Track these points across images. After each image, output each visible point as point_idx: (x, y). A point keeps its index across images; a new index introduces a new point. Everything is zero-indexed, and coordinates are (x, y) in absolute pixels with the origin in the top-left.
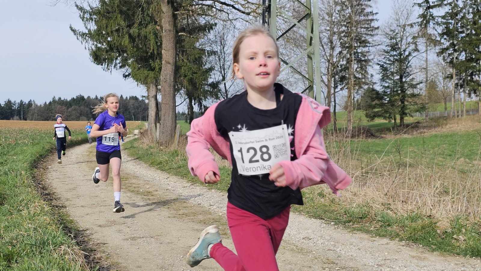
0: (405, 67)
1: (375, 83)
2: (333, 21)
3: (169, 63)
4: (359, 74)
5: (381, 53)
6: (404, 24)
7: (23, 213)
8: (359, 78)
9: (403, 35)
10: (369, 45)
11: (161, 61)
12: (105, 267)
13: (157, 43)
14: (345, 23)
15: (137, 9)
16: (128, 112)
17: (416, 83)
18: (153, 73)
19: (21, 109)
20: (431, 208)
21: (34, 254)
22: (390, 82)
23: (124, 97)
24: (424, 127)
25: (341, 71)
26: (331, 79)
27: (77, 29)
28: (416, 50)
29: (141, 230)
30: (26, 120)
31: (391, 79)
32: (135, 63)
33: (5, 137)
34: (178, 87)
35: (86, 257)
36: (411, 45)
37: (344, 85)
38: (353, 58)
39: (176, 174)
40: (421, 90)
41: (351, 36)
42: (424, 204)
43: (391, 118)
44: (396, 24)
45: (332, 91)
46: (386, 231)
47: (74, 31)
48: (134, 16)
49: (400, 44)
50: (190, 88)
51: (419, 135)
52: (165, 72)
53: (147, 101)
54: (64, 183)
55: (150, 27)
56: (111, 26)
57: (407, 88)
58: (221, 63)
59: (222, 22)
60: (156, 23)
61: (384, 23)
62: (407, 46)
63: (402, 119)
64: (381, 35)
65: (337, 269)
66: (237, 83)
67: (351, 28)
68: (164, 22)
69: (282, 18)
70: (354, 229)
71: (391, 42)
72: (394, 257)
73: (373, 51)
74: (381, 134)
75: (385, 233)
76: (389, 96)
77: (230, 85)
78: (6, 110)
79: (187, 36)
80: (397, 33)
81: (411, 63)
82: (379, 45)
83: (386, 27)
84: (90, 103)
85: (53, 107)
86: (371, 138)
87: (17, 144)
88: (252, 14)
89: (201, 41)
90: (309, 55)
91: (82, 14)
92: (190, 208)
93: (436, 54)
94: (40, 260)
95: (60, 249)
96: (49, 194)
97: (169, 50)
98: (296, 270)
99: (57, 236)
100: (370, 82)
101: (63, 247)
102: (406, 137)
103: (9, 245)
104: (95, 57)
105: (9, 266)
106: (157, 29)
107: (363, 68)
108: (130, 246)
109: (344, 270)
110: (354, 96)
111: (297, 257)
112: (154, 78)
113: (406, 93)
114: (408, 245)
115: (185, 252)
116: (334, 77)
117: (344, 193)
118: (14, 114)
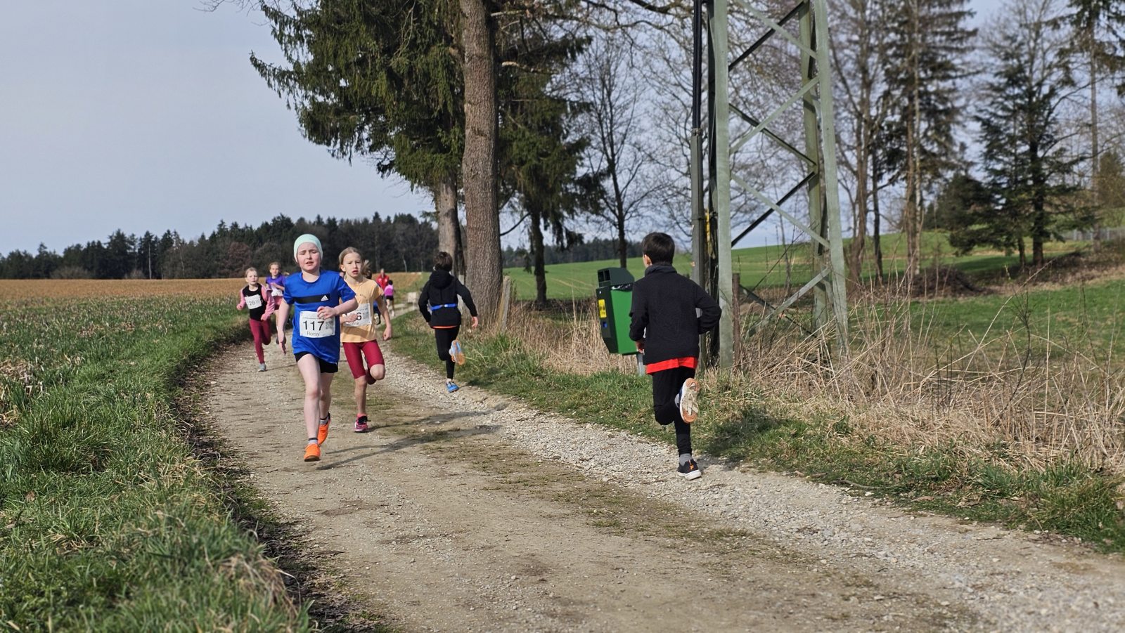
0: (1042, 124)
1: (972, 164)
2: (868, 19)
3: (481, 133)
4: (932, 144)
5: (984, 92)
6: (1036, 19)
7: (146, 486)
8: (934, 155)
9: (1034, 48)
10: (953, 74)
11: (463, 131)
12: (337, 605)
13: (452, 88)
14: (896, 25)
15: (404, 9)
16: (392, 252)
17: (1070, 159)
18: (444, 156)
19: (146, 253)
20: (1105, 451)
21: (167, 576)
22: (1006, 159)
23: (383, 218)
24: (1091, 265)
25: (889, 138)
26: (866, 158)
27: (267, 63)
28: (1068, 81)
29: (422, 520)
30: (159, 278)
31: (1008, 154)
32: (403, 138)
33: (111, 318)
34: (507, 190)
35: (290, 584)
36: (1055, 69)
37: (897, 171)
38: (917, 107)
39: (503, 391)
40: (1082, 175)
41: (910, 54)
42: (1088, 443)
43: (1012, 244)
44: (1017, 21)
45: (870, 187)
46: (995, 507)
47: (260, 67)
48: (397, 27)
49: (1028, 70)
50: (533, 190)
51: (1079, 284)
52: (473, 156)
53: (435, 225)
54: (245, 417)
55: (435, 50)
56: (346, 53)
57: (1047, 173)
58: (605, 130)
59: (603, 34)
60: (449, 41)
61: (989, 21)
62: (1045, 74)
63: (1037, 247)
64: (983, 49)
65: (876, 598)
66: (642, 176)
67: (910, 34)
68: (467, 37)
69: (742, 17)
70: (920, 506)
71: (1006, 66)
72: (1014, 568)
73: (964, 87)
74: (988, 284)
75: (994, 513)
76: (1006, 193)
77: (627, 180)
78: (114, 257)
79: (521, 70)
80: (1021, 44)
81: (1055, 112)
82: (978, 72)
83: (995, 29)
85: (220, 245)
86: (966, 295)
87: (137, 333)
88: (673, 11)
89: (557, 78)
90: (808, 100)
91: (278, 28)
92: (534, 468)
93: (1115, 90)
94: (181, 590)
95: (227, 564)
96: (210, 444)
97: (479, 104)
98: (779, 603)
99: (219, 535)
100: (959, 161)
101: (234, 561)
102: (1047, 288)
103: (111, 559)
104: (312, 126)
105: (111, 607)
106: (450, 54)
107: (942, 131)
108: (395, 557)
109: (894, 600)
110: (921, 195)
111: (784, 572)
112: (447, 168)
113: (1047, 185)
114: (1046, 539)
115: (521, 567)
116: (873, 152)
117: (896, 423)
118: (133, 264)
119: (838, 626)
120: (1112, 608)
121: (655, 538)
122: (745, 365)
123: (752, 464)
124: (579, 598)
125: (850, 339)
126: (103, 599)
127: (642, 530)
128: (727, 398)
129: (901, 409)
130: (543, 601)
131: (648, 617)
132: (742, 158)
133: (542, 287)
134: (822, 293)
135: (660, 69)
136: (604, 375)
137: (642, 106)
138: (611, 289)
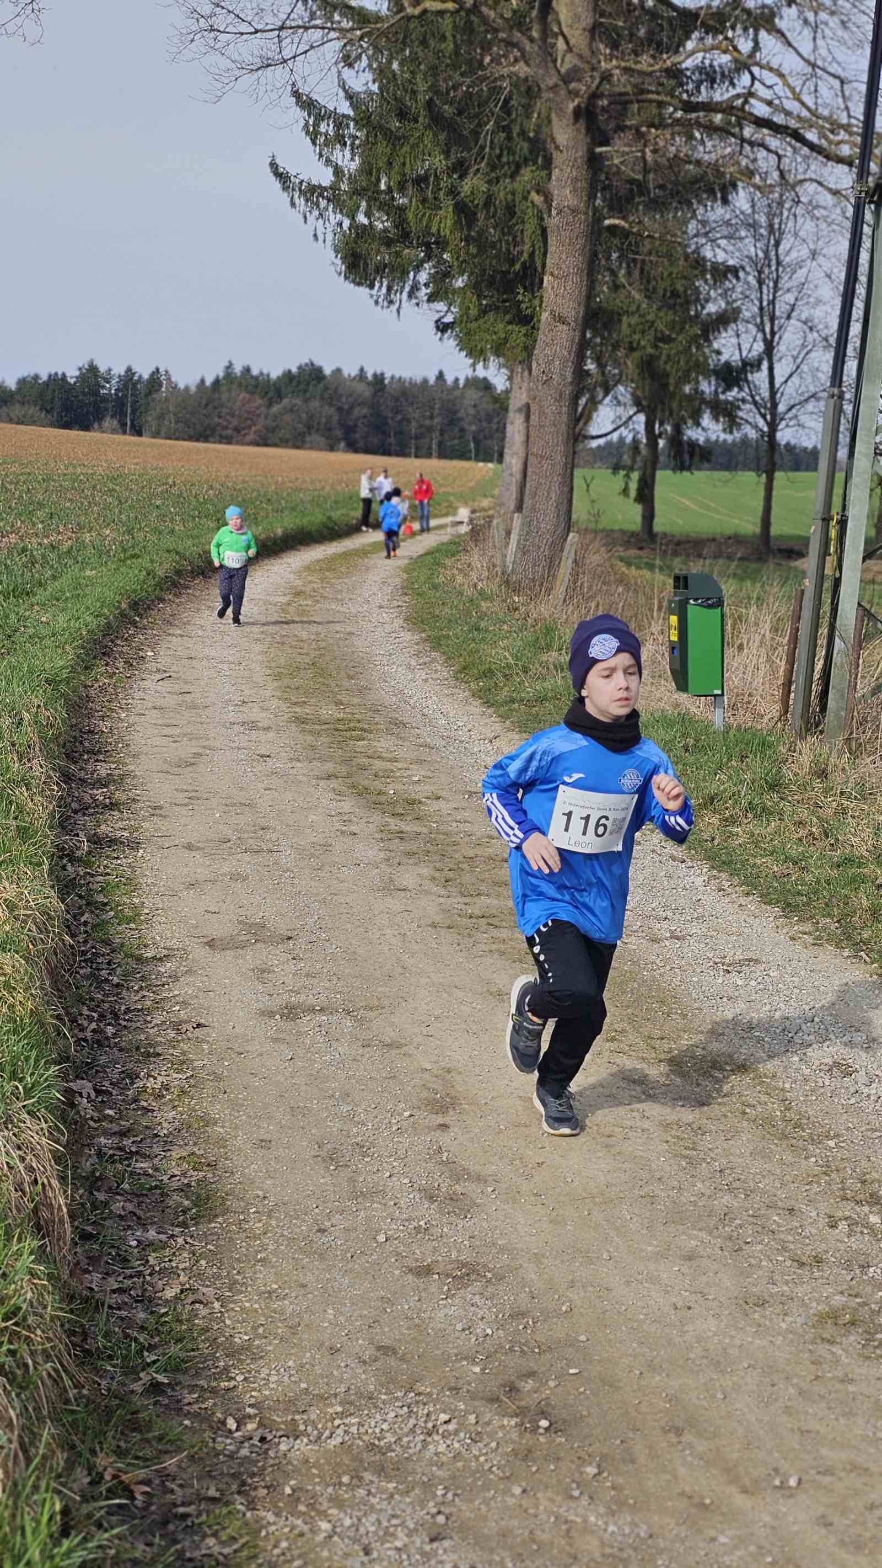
3: (562, 320)
19: (125, 396)
27: (293, 172)
30: (139, 434)
32: (470, 292)
47: (282, 177)
52: (548, 350)
54: (169, 731)
58: (765, 297)
68: (558, 180)
77: (787, 371)
78: (82, 397)
79: (630, 232)
84: (340, 391)
85: (224, 397)
91: (311, 122)
97: (565, 277)
98: (738, 1220)
104: (350, 260)
111: (769, 1156)
112: (526, 348)
115: (425, 1094)
118: (106, 410)
119: (800, 1277)
122: (857, 740)
123: (808, 928)
124: (478, 1168)
130: (430, 1165)
131: (555, 1220)
133: (649, 515)
138: (687, 603)
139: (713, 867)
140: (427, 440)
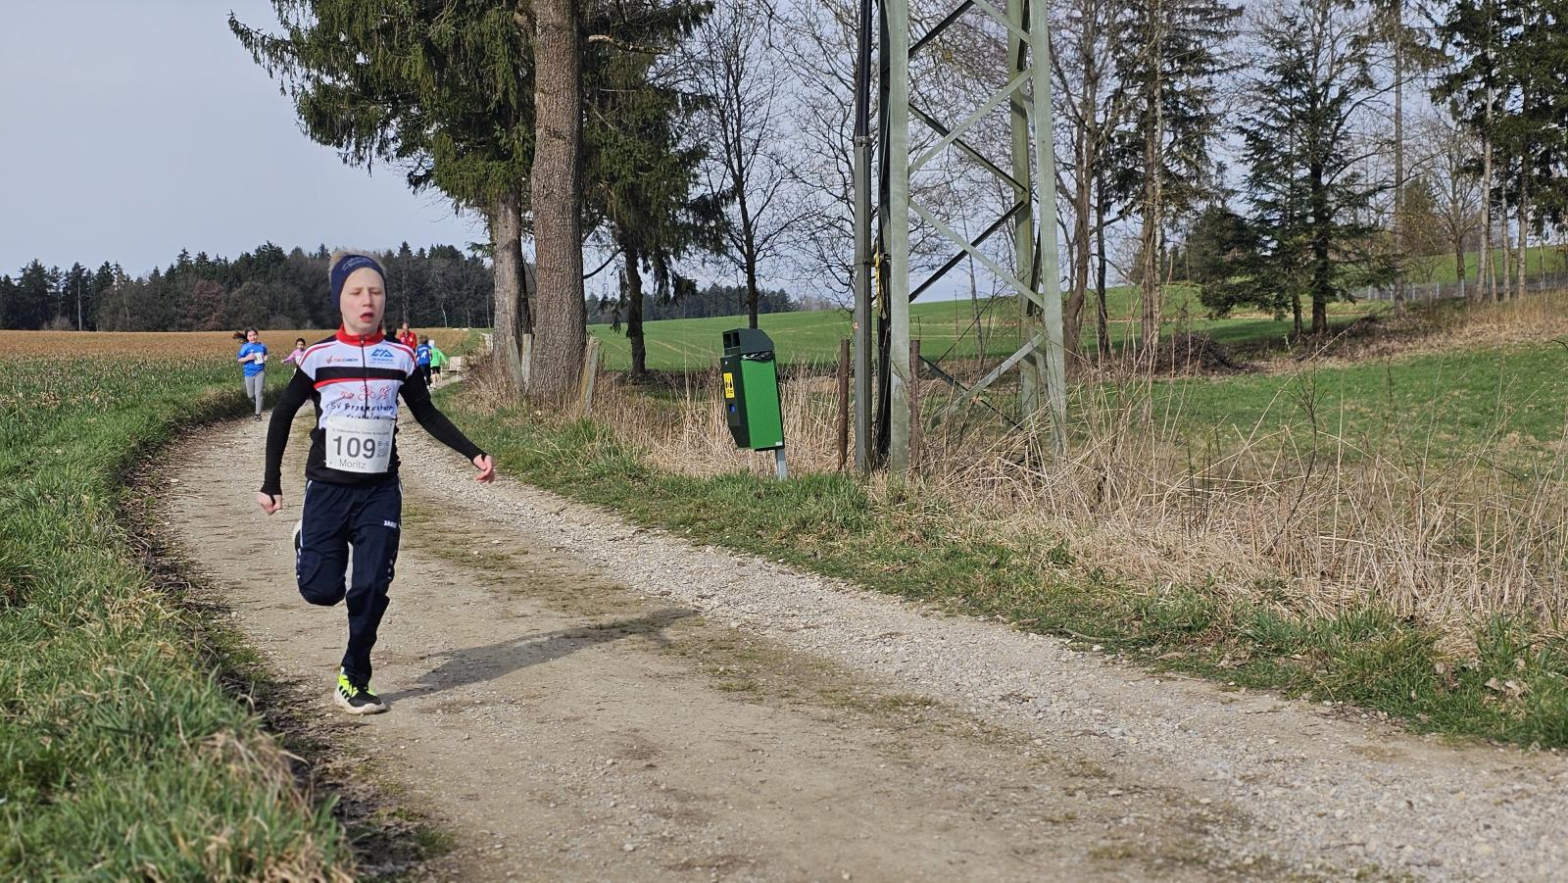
0: (1329, 139)
1: (1233, 192)
3: (557, 135)
4: (1179, 163)
5: (1251, 93)
7: (88, 629)
8: (1181, 178)
9: (1320, 33)
10: (1210, 68)
11: (531, 129)
12: (361, 799)
13: (516, 69)
16: (426, 299)
17: (1365, 189)
18: (503, 164)
19: (74, 294)
20: (1416, 592)
21: (125, 760)
22: (1279, 187)
23: (414, 251)
24: (1390, 335)
25: (1120, 155)
26: (1089, 182)
27: (253, 28)
28: (1365, 82)
29: (477, 680)
30: (94, 329)
31: (1282, 179)
32: (445, 138)
33: (25, 387)
34: (592, 215)
35: (296, 768)
36: (1348, 64)
37: (1129, 200)
38: (1160, 112)
39: (588, 500)
40: (1380, 211)
41: (1151, 38)
42: (1393, 581)
43: (1285, 305)
45: (1093, 221)
46: (1270, 668)
47: (243, 34)
49: (1311, 64)
50: (630, 217)
51: (1374, 360)
52: (546, 166)
53: (488, 262)
54: (221, 531)
55: (492, 15)
56: (366, 16)
57: (1334, 207)
58: (730, 134)
60: (512, 3)
62: (1334, 70)
63: (1319, 308)
64: (1250, 34)
65: (1111, 793)
66: (781, 199)
67: (1151, 11)
70: (1168, 665)
71: (1282, 58)
72: (1299, 753)
73: (1224, 86)
74: (1250, 358)
75: (1268, 677)
76: (1278, 234)
77: (760, 204)
78: (28, 298)
79: (617, 47)
80: (1303, 28)
81: (1346, 123)
82: (1243, 66)
83: (1267, 7)
84: (303, 270)
85: (181, 285)
86: (1221, 373)
87: (64, 408)
89: (663, 60)
90: (1017, 102)
92: (634, 608)
93: (1429, 96)
94: (146, 779)
95: (210, 743)
96: (172, 569)
97: (557, 93)
98: (979, 800)
99: (199, 702)
100: (1216, 188)
101: (220, 738)
102: (1331, 365)
103: (42, 733)
104: (316, 118)
105: (46, 802)
106: (515, 23)
107: (1192, 145)
108: (440, 733)
109: (1136, 796)
110: (1163, 235)
111: (984, 757)
112: (507, 181)
113: (1333, 223)
114: (1340, 713)
115: (620, 748)
116: (1098, 174)
117: (1133, 551)
118: (55, 309)
119: (1059, 831)
120: (1430, 809)
121: (806, 708)
122: (925, 467)
123: (937, 606)
124: (702, 791)
125: (1068, 432)
126: (33, 791)
127: (787, 696)
128: (901, 514)
129: (1138, 530)
130: (653, 794)
131: (799, 818)
132: (919, 177)
133: (639, 353)
134: (1032, 368)
135: (808, 50)
136: (729, 478)
137: (783, 101)
138: (741, 359)
139: (824, 574)
140: (397, 311)
